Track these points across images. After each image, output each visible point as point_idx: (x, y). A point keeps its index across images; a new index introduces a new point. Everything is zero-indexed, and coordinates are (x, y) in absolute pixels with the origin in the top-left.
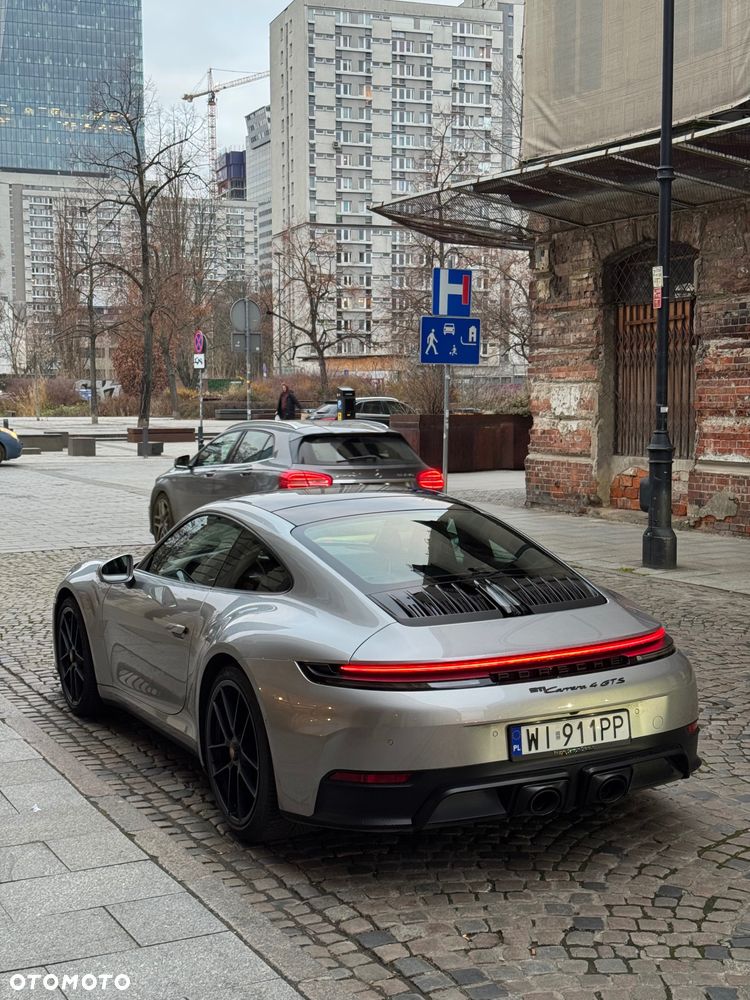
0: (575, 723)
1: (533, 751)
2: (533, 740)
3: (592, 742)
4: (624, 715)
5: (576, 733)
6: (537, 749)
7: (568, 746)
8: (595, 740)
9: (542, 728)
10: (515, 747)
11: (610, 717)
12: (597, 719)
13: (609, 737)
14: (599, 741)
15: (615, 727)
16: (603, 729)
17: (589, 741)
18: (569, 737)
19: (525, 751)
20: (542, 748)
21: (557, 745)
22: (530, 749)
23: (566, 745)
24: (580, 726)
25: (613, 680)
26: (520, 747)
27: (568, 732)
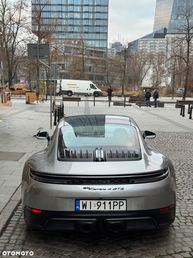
0: (102, 202)
1: (84, 209)
2: (84, 206)
3: (109, 210)
4: (125, 202)
5: (103, 206)
6: (86, 209)
7: (99, 210)
8: (110, 209)
9: (88, 202)
10: (77, 207)
11: (118, 201)
12: (112, 202)
13: (117, 208)
14: (112, 209)
15: (120, 205)
16: (114, 206)
17: (108, 209)
18: (99, 206)
19: (81, 209)
20: (88, 209)
21: (94, 208)
22: (83, 209)
23: (98, 209)
24: (104, 203)
25: (119, 188)
26: (79, 207)
27: (99, 204)
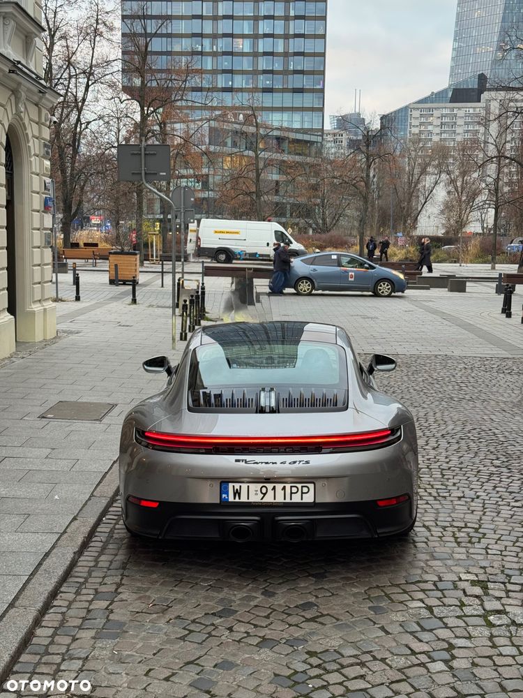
0: (270, 486)
1: (237, 500)
2: (237, 493)
3: (282, 500)
4: (311, 486)
5: (271, 493)
6: (240, 499)
7: (264, 500)
8: (285, 499)
9: (244, 486)
10: (224, 496)
11: (299, 486)
12: (288, 486)
13: (296, 499)
14: (288, 500)
15: (302, 493)
16: (291, 493)
17: (280, 499)
18: (265, 494)
19: (231, 499)
20: (244, 499)
21: (255, 498)
22: (235, 499)
23: (262, 499)
24: (274, 488)
25: (300, 461)
26: (228, 496)
27: (264, 490)
